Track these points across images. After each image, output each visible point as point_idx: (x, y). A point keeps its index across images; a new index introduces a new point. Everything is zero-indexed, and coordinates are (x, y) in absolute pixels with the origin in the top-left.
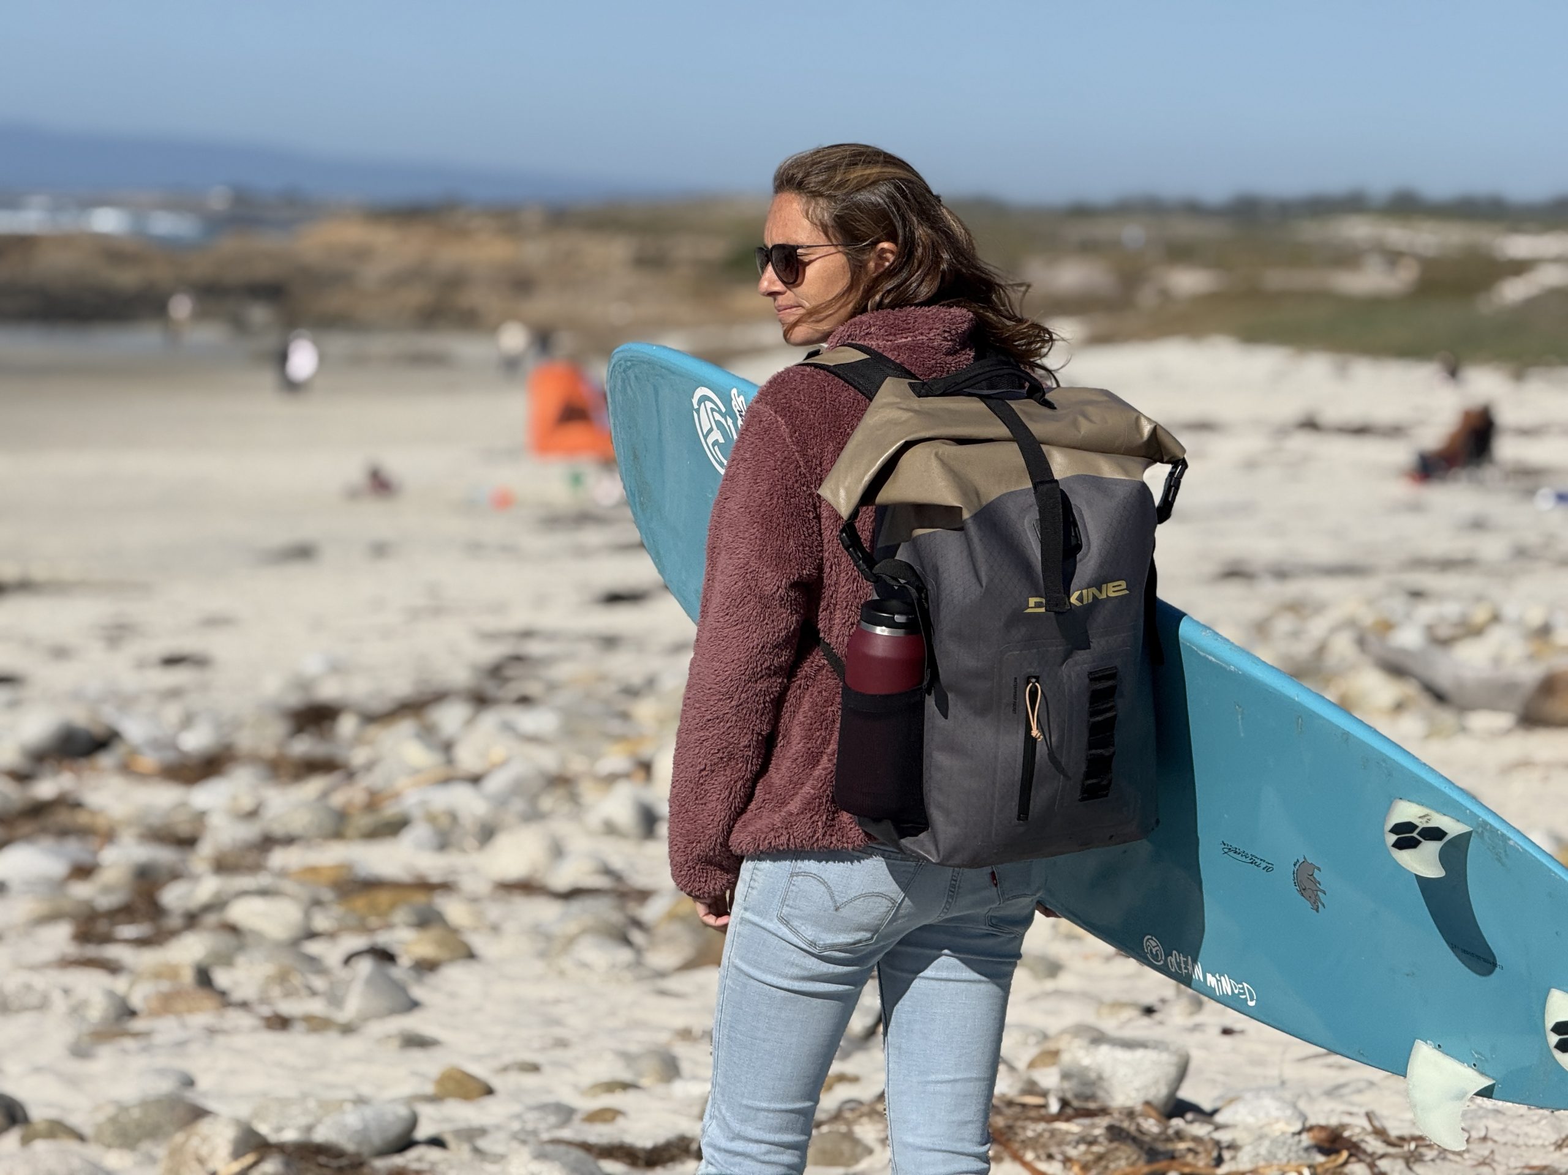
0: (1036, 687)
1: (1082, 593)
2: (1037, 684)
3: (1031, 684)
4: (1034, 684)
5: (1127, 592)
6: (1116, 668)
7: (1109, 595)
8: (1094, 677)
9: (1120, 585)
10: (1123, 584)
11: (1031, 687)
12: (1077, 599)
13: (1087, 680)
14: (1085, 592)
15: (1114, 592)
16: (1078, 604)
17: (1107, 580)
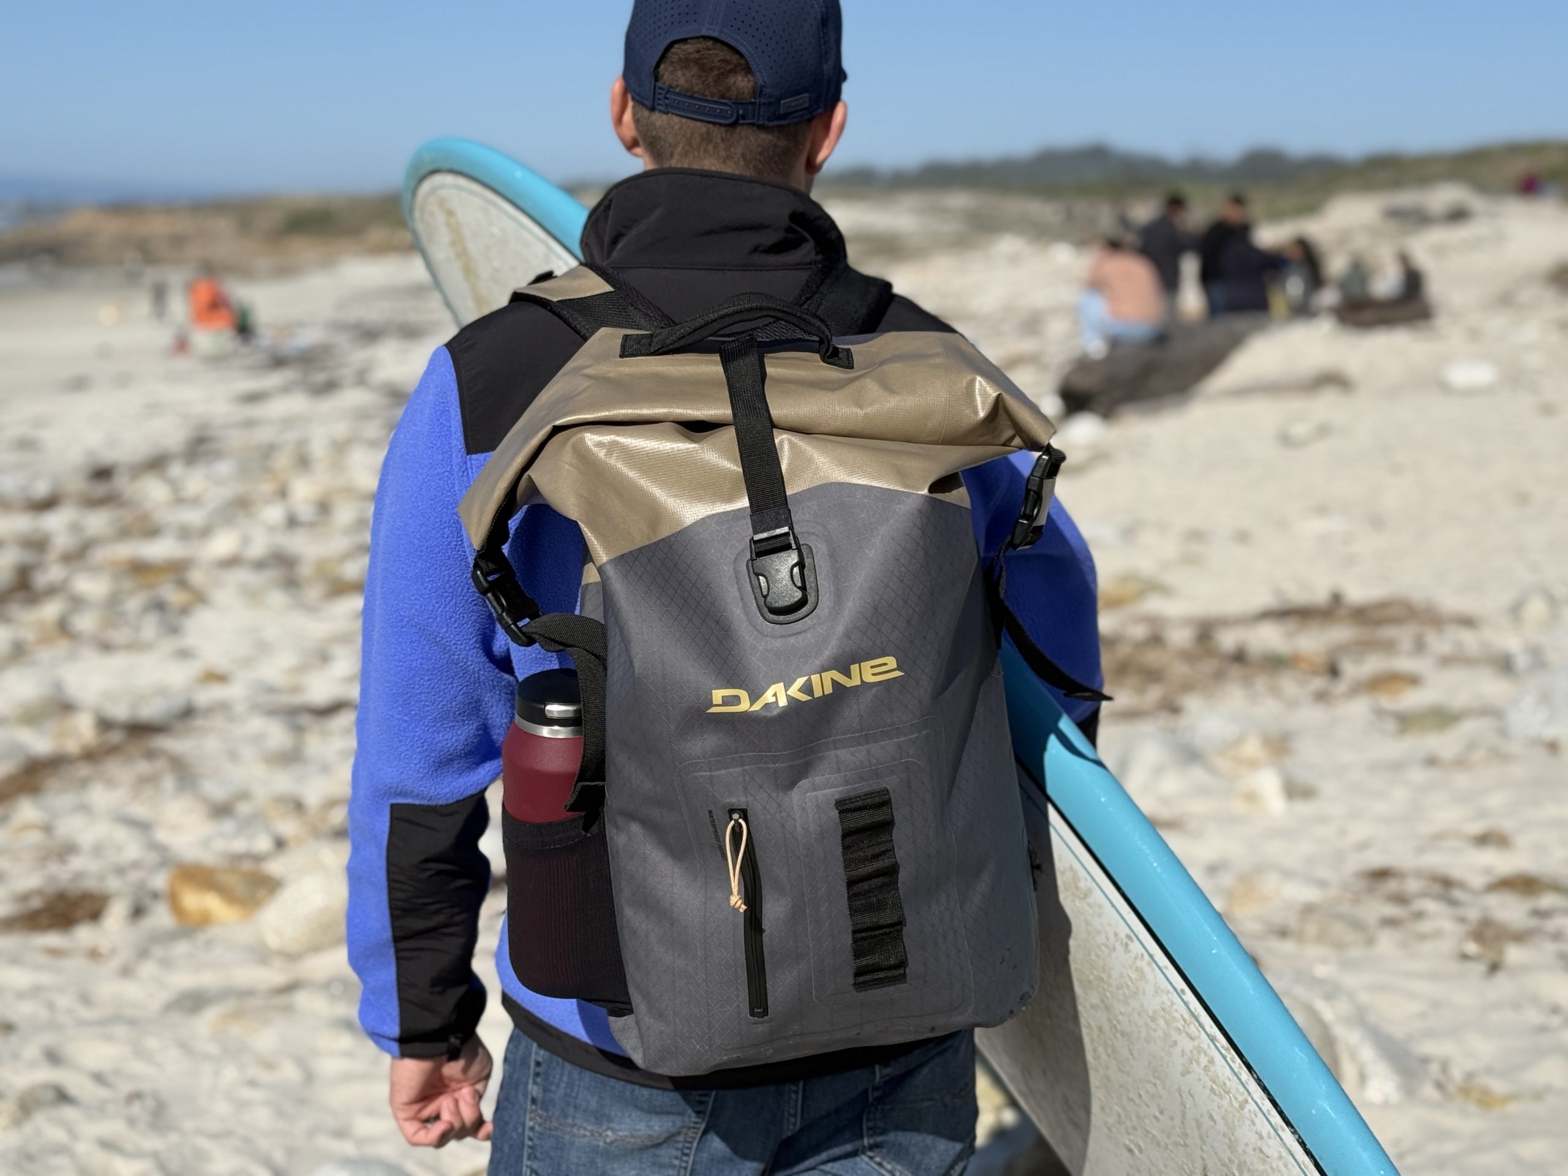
0: (740, 826)
1: (809, 680)
2: (741, 821)
3: (732, 822)
4: (736, 821)
5: (898, 674)
6: (886, 791)
7: (866, 680)
8: (844, 807)
9: (885, 664)
10: (891, 662)
11: (733, 828)
12: (800, 690)
13: (835, 813)
14: (815, 678)
15: (873, 675)
16: (804, 698)
17: (858, 659)
